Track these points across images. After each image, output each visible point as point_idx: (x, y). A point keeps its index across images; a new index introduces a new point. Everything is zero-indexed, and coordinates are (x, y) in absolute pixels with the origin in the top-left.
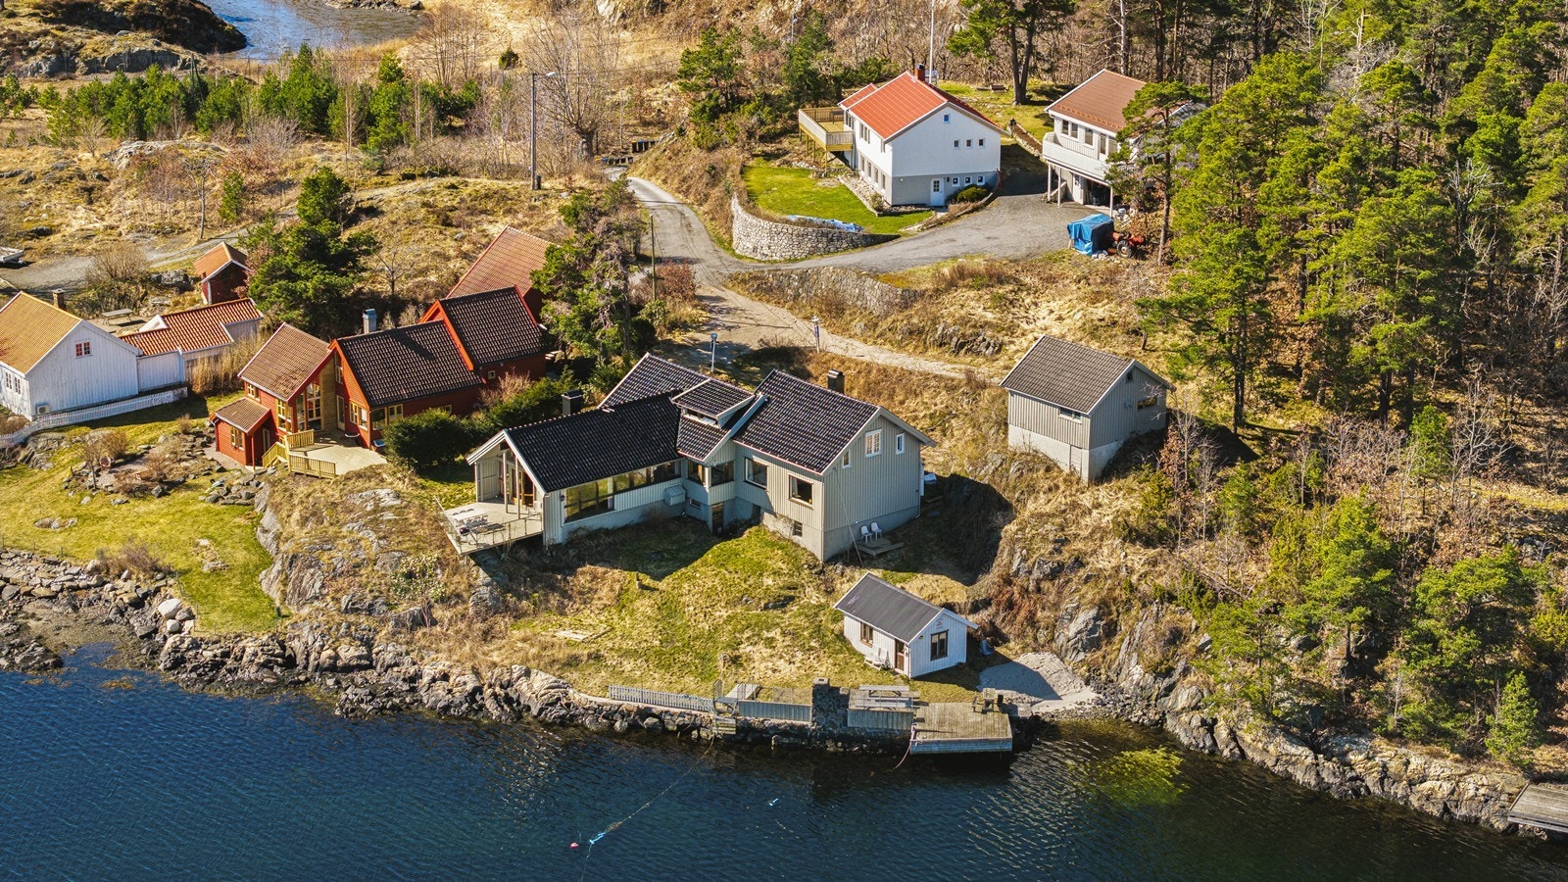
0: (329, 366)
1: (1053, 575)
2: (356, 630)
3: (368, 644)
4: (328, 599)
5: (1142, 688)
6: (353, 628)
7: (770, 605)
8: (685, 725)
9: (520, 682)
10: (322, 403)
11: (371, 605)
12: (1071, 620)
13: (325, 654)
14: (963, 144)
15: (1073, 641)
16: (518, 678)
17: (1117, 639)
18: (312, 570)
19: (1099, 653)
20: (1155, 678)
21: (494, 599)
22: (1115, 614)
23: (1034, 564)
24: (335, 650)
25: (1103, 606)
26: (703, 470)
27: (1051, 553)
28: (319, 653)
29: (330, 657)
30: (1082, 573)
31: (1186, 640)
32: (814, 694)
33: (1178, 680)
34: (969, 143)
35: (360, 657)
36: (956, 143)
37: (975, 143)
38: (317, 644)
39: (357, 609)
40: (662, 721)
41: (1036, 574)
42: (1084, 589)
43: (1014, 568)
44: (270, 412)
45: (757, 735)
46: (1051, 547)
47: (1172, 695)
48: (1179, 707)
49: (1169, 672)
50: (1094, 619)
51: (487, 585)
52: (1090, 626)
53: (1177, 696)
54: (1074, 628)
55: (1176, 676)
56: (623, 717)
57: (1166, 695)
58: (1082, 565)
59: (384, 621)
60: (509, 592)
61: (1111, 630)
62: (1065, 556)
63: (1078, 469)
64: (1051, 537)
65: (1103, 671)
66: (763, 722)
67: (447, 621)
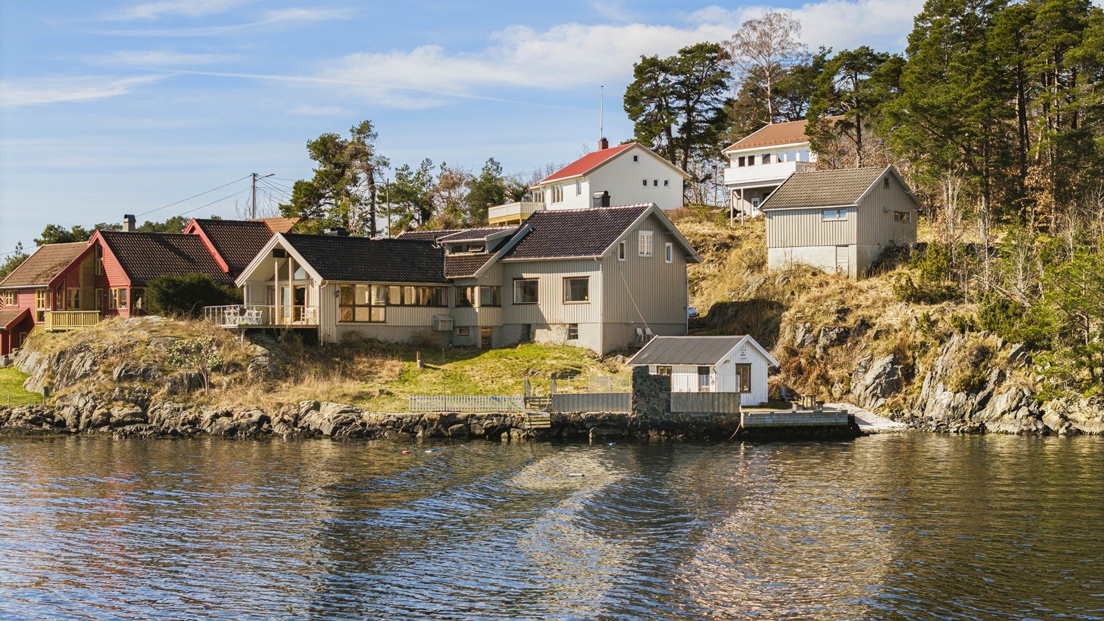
0: (89, 259)
1: (842, 339)
2: (130, 393)
3: (144, 404)
4: (100, 373)
5: (955, 409)
6: (126, 391)
7: (558, 375)
8: (493, 427)
9: (309, 415)
10: (81, 295)
11: (145, 371)
12: (866, 372)
13: (96, 413)
14: (650, 183)
15: (871, 388)
16: (307, 412)
17: (916, 380)
18: (82, 354)
19: (900, 396)
20: (968, 395)
21: (274, 366)
22: (911, 359)
23: (820, 331)
24: (108, 409)
25: (898, 355)
26: (472, 291)
27: (835, 321)
28: (91, 412)
29: (103, 414)
30: (871, 333)
31: (994, 355)
32: (634, 378)
33: (993, 390)
34: (656, 183)
35: (134, 415)
36: (645, 183)
37: (661, 183)
38: (89, 405)
39: (131, 376)
40: (468, 426)
41: (823, 341)
42: (875, 344)
43: (799, 340)
44: (29, 309)
45: (572, 430)
46: (834, 317)
47: (988, 406)
48: (999, 413)
49: (982, 384)
50: (891, 362)
51: (265, 355)
52: (888, 370)
53: (994, 404)
54: (869, 377)
55: (990, 386)
56: (425, 428)
57: (980, 410)
58: (869, 326)
59: (159, 385)
60: (288, 364)
61: (910, 373)
62: (851, 321)
63: (845, 268)
64: (832, 309)
65: (905, 411)
66: (579, 414)
67: (225, 384)
